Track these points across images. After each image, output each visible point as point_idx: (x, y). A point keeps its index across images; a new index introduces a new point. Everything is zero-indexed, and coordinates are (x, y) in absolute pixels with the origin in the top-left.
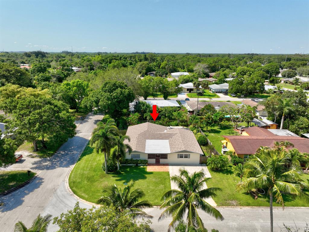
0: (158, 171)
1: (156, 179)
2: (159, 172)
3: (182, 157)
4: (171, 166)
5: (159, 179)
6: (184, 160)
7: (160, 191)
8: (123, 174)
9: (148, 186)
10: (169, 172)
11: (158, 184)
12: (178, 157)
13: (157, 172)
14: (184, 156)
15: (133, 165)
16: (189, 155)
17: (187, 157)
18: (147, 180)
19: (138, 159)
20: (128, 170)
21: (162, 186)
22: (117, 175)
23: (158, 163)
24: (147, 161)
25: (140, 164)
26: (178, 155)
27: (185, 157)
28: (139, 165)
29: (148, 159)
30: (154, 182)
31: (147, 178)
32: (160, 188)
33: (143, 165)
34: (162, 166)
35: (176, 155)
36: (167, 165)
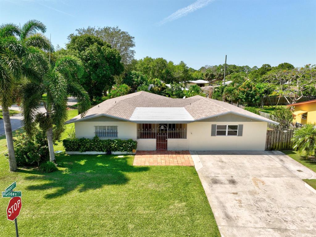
0: (164, 164)
1: (159, 184)
2: (167, 167)
3: (223, 133)
4: (195, 154)
5: (170, 185)
6: (227, 140)
7: (174, 226)
8: (62, 171)
9: (130, 207)
10: (193, 167)
11: (165, 199)
12: (213, 134)
13: (161, 167)
14: (227, 130)
15: (99, 153)
16: (241, 126)
17: (234, 133)
18: (129, 186)
19: (112, 139)
20: (82, 163)
21: (178, 204)
22: (41, 176)
23: (162, 149)
24: (136, 142)
25: (116, 150)
26: (213, 127)
27: (230, 133)
28: (113, 153)
29: (138, 138)
30: (151, 194)
31: (130, 182)
32: (172, 213)
33: (125, 153)
34: (174, 156)
35: (208, 127)
36: (186, 152)
